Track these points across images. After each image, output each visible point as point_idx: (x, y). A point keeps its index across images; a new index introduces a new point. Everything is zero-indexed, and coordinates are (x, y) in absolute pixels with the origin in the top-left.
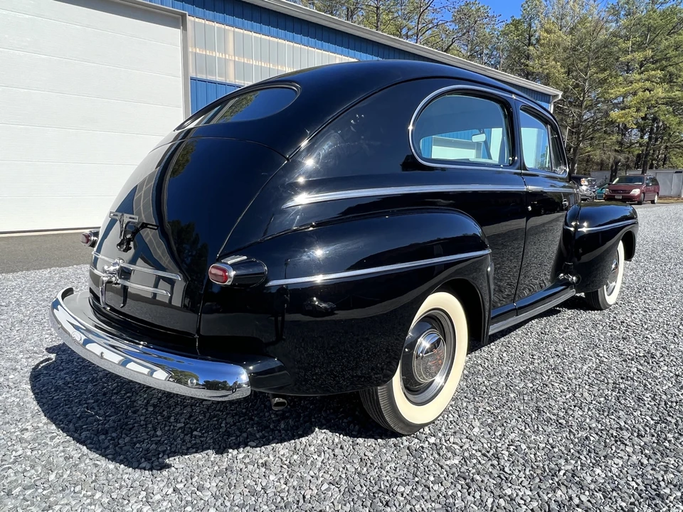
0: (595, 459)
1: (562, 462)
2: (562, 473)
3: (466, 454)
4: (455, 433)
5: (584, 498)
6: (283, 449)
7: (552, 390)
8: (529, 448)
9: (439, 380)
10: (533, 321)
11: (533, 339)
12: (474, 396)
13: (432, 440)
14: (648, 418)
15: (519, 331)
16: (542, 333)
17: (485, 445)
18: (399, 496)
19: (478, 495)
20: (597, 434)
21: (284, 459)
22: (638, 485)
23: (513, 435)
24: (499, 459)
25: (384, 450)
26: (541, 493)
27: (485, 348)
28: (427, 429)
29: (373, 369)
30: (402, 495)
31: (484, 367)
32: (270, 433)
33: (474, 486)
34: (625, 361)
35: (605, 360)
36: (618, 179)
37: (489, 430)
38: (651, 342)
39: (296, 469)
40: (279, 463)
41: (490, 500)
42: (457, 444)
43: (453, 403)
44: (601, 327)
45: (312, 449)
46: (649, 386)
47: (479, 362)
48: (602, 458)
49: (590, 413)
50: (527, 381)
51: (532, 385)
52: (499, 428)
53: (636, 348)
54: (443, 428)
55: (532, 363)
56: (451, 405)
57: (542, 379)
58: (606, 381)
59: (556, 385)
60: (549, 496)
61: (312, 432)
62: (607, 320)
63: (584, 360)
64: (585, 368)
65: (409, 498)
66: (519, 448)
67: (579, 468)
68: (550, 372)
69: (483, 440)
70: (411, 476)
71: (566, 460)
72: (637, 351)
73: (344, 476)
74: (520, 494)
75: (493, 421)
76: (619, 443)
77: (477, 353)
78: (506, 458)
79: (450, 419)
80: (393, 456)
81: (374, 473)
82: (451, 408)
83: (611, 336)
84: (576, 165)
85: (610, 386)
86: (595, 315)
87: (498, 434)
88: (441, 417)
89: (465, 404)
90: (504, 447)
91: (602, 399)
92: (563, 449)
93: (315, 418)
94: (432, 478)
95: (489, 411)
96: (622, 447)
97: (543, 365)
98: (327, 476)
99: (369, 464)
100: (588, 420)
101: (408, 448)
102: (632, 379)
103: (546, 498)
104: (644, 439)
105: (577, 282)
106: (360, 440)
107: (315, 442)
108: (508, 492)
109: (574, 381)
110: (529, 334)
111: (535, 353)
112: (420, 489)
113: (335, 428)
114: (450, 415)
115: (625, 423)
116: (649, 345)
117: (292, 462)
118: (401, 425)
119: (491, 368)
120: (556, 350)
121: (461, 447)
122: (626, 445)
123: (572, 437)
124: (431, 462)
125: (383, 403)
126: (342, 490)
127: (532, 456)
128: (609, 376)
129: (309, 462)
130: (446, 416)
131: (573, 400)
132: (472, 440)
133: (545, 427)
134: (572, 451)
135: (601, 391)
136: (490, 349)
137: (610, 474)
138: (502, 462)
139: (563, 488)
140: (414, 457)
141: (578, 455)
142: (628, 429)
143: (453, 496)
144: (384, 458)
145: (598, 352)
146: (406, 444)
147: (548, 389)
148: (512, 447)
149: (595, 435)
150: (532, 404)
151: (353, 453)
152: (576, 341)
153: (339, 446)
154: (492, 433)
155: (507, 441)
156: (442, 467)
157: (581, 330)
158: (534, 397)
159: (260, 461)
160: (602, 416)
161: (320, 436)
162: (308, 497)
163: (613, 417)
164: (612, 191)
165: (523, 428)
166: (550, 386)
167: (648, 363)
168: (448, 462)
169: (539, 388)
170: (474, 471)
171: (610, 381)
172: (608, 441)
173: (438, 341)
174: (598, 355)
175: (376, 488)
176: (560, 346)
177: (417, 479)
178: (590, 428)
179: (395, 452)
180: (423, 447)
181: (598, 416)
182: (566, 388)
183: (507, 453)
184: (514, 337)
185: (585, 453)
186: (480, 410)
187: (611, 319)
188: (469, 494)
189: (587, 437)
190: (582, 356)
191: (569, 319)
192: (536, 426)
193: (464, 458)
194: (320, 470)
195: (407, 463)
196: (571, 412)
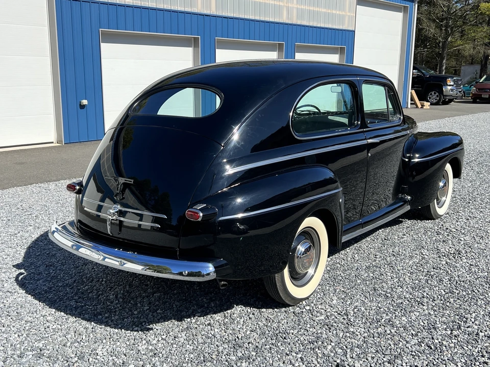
0: (404, 313)
1: (385, 315)
2: (383, 320)
3: (328, 314)
4: (322, 304)
5: (393, 331)
6: (218, 317)
7: (385, 277)
8: (366, 309)
9: (311, 271)
10: (380, 230)
11: (378, 244)
12: (334, 283)
13: (308, 308)
14: (442, 291)
15: (368, 239)
16: (385, 239)
17: (340, 309)
18: (291, 334)
19: (335, 332)
20: (408, 301)
21: (220, 321)
22: (424, 323)
23: (357, 303)
24: (347, 315)
25: (279, 314)
26: (370, 329)
27: (343, 252)
28: (304, 302)
29: (271, 266)
30: (293, 334)
31: (341, 265)
32: (207, 309)
33: (333, 328)
34: (439, 257)
35: (426, 257)
36: (485, 77)
37: (343, 301)
38: (462, 243)
39: (229, 325)
40: (218, 324)
41: (342, 334)
42: (323, 309)
43: (320, 287)
44: (430, 233)
45: (235, 315)
46: (450, 272)
47: (338, 261)
48: (408, 312)
49: (407, 290)
50: (369, 273)
51: (372, 275)
52: (349, 300)
53: (450, 248)
54: (314, 301)
55: (375, 261)
56: (319, 289)
57: (380, 271)
58: (422, 270)
59: (389, 274)
60: (374, 331)
61: (233, 308)
62: (436, 228)
63: (411, 257)
64: (411, 262)
65: (297, 335)
66: (360, 310)
67: (393, 318)
68: (386, 266)
69: (338, 307)
70: (297, 326)
71: (387, 314)
72: (450, 249)
73: (258, 327)
74: (358, 331)
75: (345, 297)
76: (420, 305)
77: (337, 255)
78: (352, 315)
79: (318, 297)
80: (285, 317)
81: (275, 325)
82: (318, 290)
83: (436, 239)
84: (444, 61)
85: (424, 274)
86: (428, 224)
87: (348, 303)
88: (312, 296)
89: (328, 288)
90: (351, 310)
91: (417, 281)
92: (386, 309)
93: (233, 300)
94: (309, 326)
95: (343, 291)
96: (421, 306)
97: (382, 262)
98: (248, 328)
99: (271, 321)
100: (404, 294)
101: (294, 313)
102: (440, 268)
103: (372, 332)
104: (435, 302)
105: (411, 200)
106: (264, 310)
107: (236, 312)
108: (352, 330)
109: (401, 271)
110: (376, 240)
111: (377, 253)
112: (303, 331)
113: (246, 304)
114: (318, 294)
115: (427, 294)
116: (460, 245)
117: (225, 322)
118: (289, 298)
119: (346, 265)
120: (393, 252)
121: (325, 311)
122: (424, 305)
123: (393, 303)
124: (308, 319)
125: (278, 284)
126: (259, 333)
127: (367, 313)
128: (426, 267)
129: (235, 322)
130: (316, 295)
131: (398, 283)
132: (332, 307)
133: (377, 299)
134: (391, 310)
135: (417, 277)
136: (346, 252)
137: (410, 320)
138: (349, 317)
139: (383, 327)
140: (298, 317)
141: (394, 312)
142: (428, 297)
143: (321, 333)
144: (280, 318)
145: (423, 251)
146: (292, 310)
147: (383, 277)
148: (356, 309)
149: (407, 302)
150: (371, 286)
151: (261, 317)
152: (409, 244)
153: (252, 313)
154: (344, 303)
155: (353, 306)
156: (314, 321)
157: (415, 236)
158: (373, 282)
159: (206, 323)
160: (414, 291)
161: (238, 309)
162: (240, 337)
163: (421, 291)
164: (479, 89)
165: (364, 299)
166: (385, 275)
167: (455, 258)
168: (318, 318)
169: (377, 277)
170: (333, 321)
171: (425, 270)
172: (414, 304)
173: (310, 247)
174: (422, 254)
175: (277, 332)
176: (397, 248)
177: (300, 327)
178: (405, 298)
179: (286, 315)
180: (302, 312)
181: (411, 291)
182: (395, 276)
183: (353, 312)
184: (364, 243)
185: (399, 311)
186: (338, 291)
187: (440, 227)
188: (330, 332)
189: (401, 303)
190: (411, 254)
191: (407, 227)
192: (372, 298)
193: (327, 316)
194: (243, 325)
195: (294, 320)
196: (394, 290)
